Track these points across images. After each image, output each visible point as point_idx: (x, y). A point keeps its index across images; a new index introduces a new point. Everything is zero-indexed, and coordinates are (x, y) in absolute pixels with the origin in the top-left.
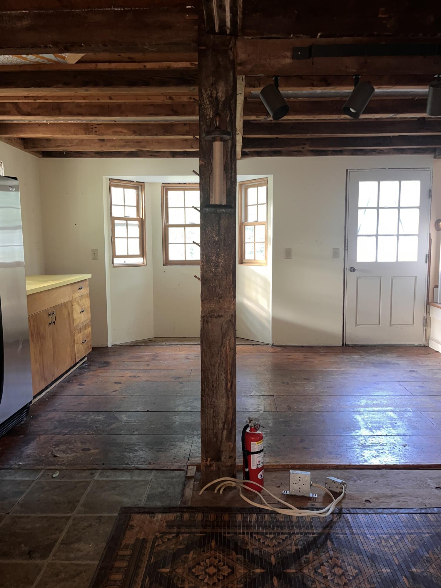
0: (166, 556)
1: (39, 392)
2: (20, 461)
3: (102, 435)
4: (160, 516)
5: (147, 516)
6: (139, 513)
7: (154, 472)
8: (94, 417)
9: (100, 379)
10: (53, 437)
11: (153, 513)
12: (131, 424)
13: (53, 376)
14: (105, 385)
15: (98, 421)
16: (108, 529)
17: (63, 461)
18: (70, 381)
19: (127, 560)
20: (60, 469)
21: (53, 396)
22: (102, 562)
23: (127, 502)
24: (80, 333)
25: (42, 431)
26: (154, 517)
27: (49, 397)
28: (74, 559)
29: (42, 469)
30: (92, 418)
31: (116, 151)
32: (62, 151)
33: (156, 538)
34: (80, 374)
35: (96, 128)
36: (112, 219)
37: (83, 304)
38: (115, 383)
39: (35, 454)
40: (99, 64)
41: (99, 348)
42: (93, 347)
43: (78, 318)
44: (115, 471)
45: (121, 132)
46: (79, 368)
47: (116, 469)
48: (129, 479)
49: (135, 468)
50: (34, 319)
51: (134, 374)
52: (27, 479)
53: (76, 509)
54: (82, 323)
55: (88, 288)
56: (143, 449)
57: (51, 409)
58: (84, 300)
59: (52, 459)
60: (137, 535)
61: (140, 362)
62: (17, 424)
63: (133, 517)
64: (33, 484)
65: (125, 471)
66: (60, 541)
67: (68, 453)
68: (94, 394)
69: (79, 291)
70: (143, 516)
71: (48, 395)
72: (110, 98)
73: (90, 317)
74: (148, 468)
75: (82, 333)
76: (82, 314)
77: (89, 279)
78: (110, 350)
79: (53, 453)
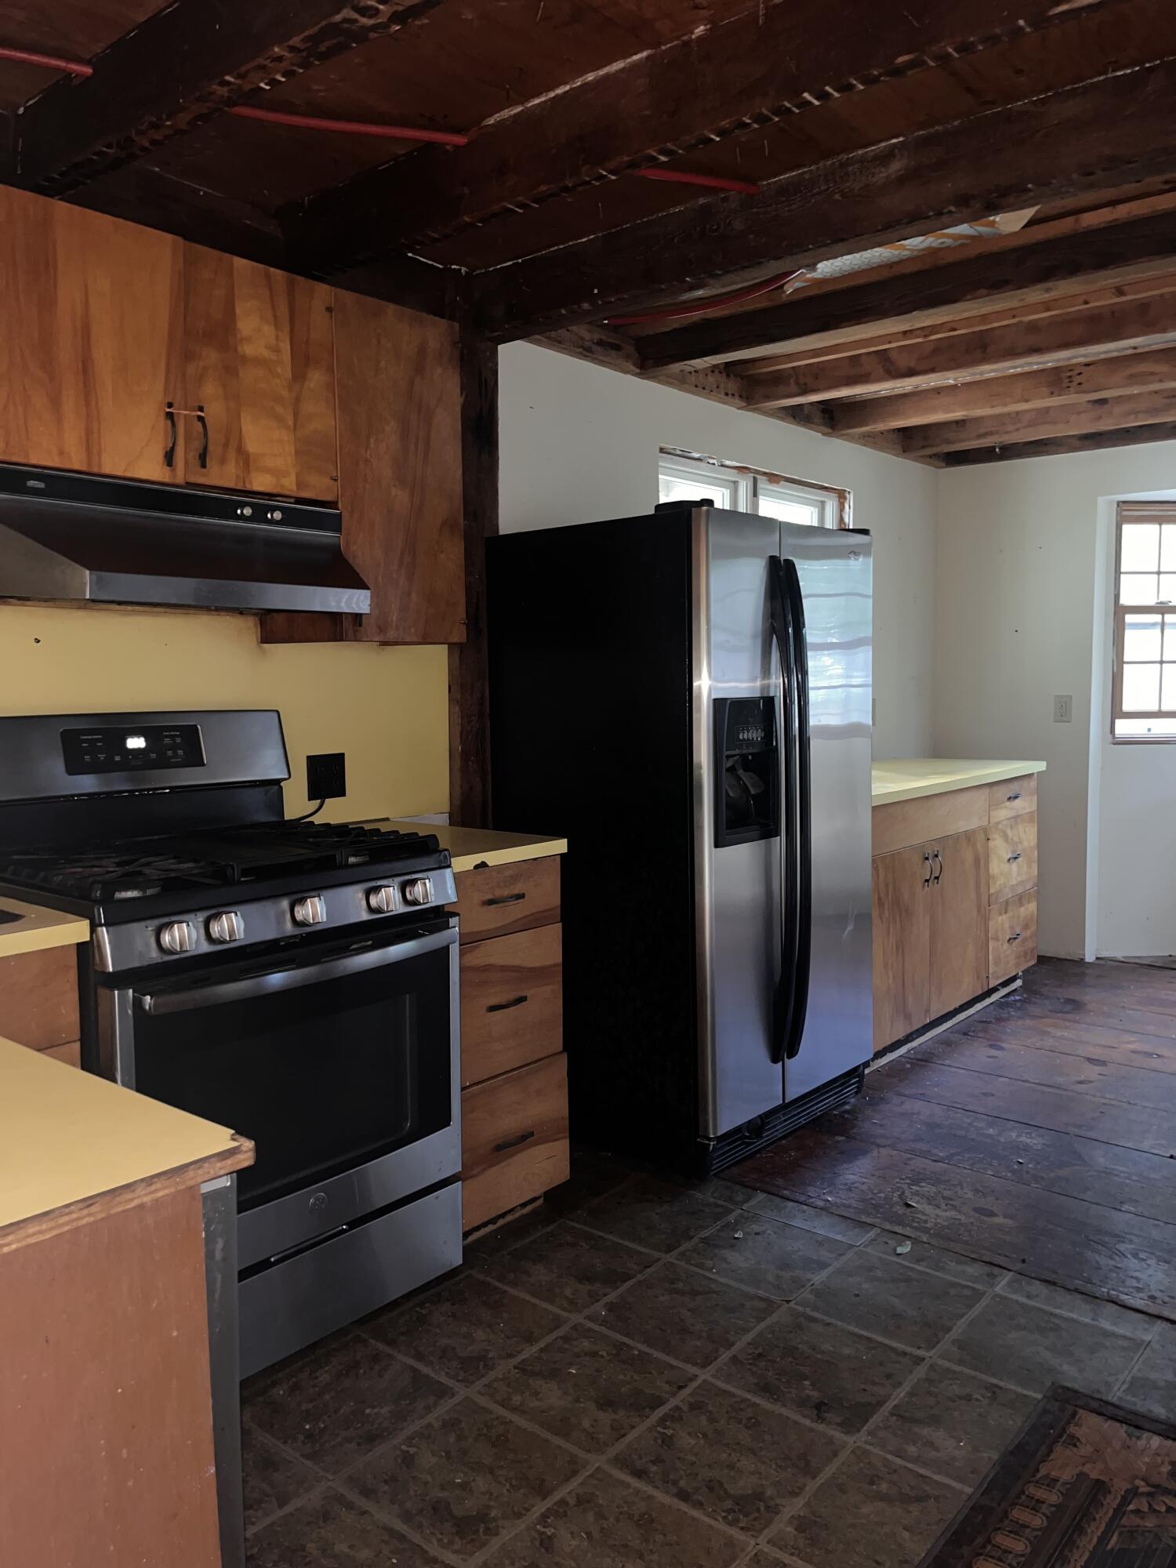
0: (1154, 1547)
1: (889, 1043)
2: (830, 1193)
3: (1029, 1188)
4: (1156, 1441)
5: (1122, 1430)
6: (1100, 1414)
7: (1160, 1326)
8: (1019, 1136)
9: (1049, 1042)
10: (910, 1159)
11: (1137, 1427)
12: (1116, 1178)
13: (927, 1011)
14: (1058, 1061)
15: (1026, 1148)
16: (1011, 1424)
17: (926, 1222)
18: (970, 1033)
19: (1044, 1514)
20: (915, 1239)
21: (923, 1061)
22: (982, 1494)
23: (1072, 1375)
24: (1006, 912)
25: (887, 1138)
26: (1138, 1438)
27: (915, 1061)
28: (916, 1460)
29: (874, 1226)
30: (1011, 1136)
31: (1141, 427)
32: (994, 445)
33: (1133, 1493)
34: (999, 1020)
35: (1080, 374)
36: (1120, 612)
37: (1016, 839)
38: (1089, 1060)
39: (864, 1187)
40: (1085, 215)
41: (1058, 959)
42: (1038, 956)
43: (1001, 874)
44: (1053, 1287)
45: (1152, 374)
46: (999, 1004)
47: (1054, 1284)
48: (1088, 1320)
49: (1107, 1298)
50: (886, 864)
51: (1148, 1048)
52: (839, 1237)
53: (939, 1345)
54: (1013, 887)
55: (1035, 798)
56: (1142, 1255)
57: (913, 1091)
58: (1021, 827)
59: (901, 1210)
60: (1084, 1465)
61: (1171, 1018)
62: (834, 1109)
63: (1080, 1417)
64: (850, 1254)
65: (1080, 1296)
66: (891, 1406)
67: (939, 1207)
68: (1026, 1077)
69: (1008, 803)
70: (1108, 1426)
71: (912, 1057)
72: (1120, 291)
73: (1036, 873)
74: (1145, 1309)
75: (1010, 914)
76: (1014, 866)
77: (1038, 772)
78: (1088, 971)
79: (904, 1198)
